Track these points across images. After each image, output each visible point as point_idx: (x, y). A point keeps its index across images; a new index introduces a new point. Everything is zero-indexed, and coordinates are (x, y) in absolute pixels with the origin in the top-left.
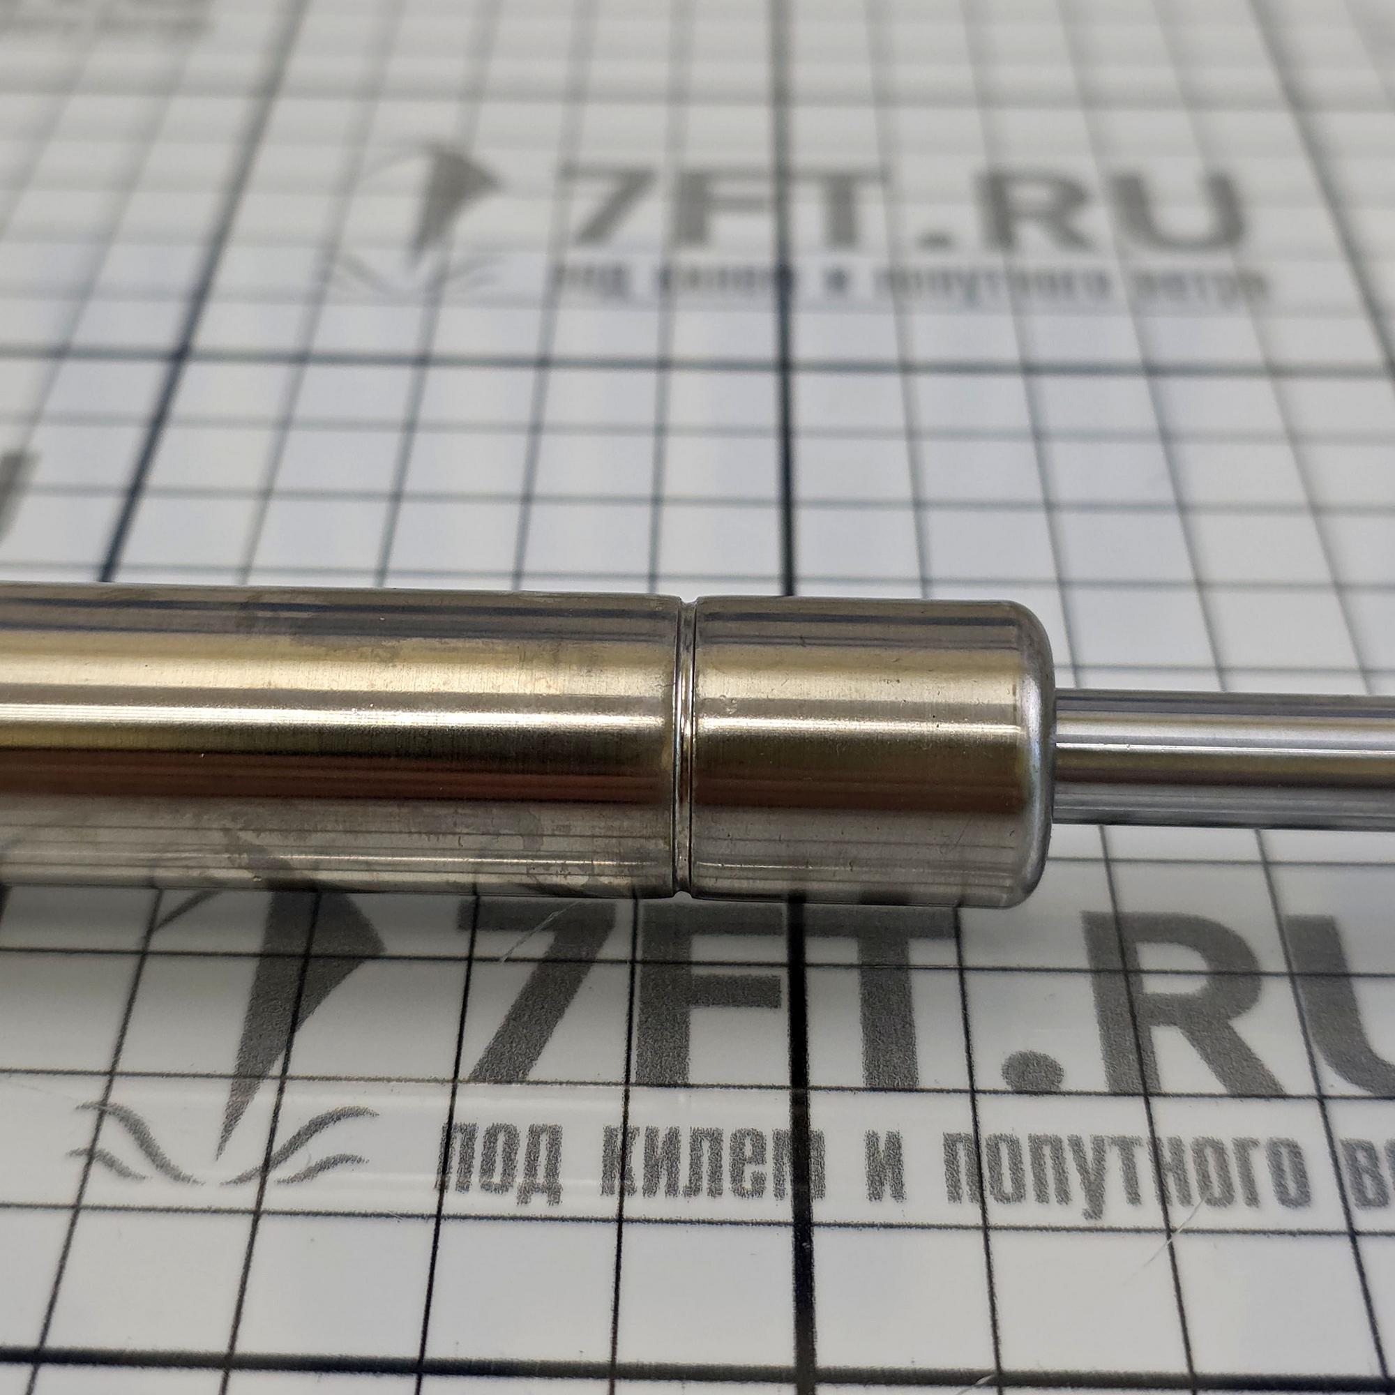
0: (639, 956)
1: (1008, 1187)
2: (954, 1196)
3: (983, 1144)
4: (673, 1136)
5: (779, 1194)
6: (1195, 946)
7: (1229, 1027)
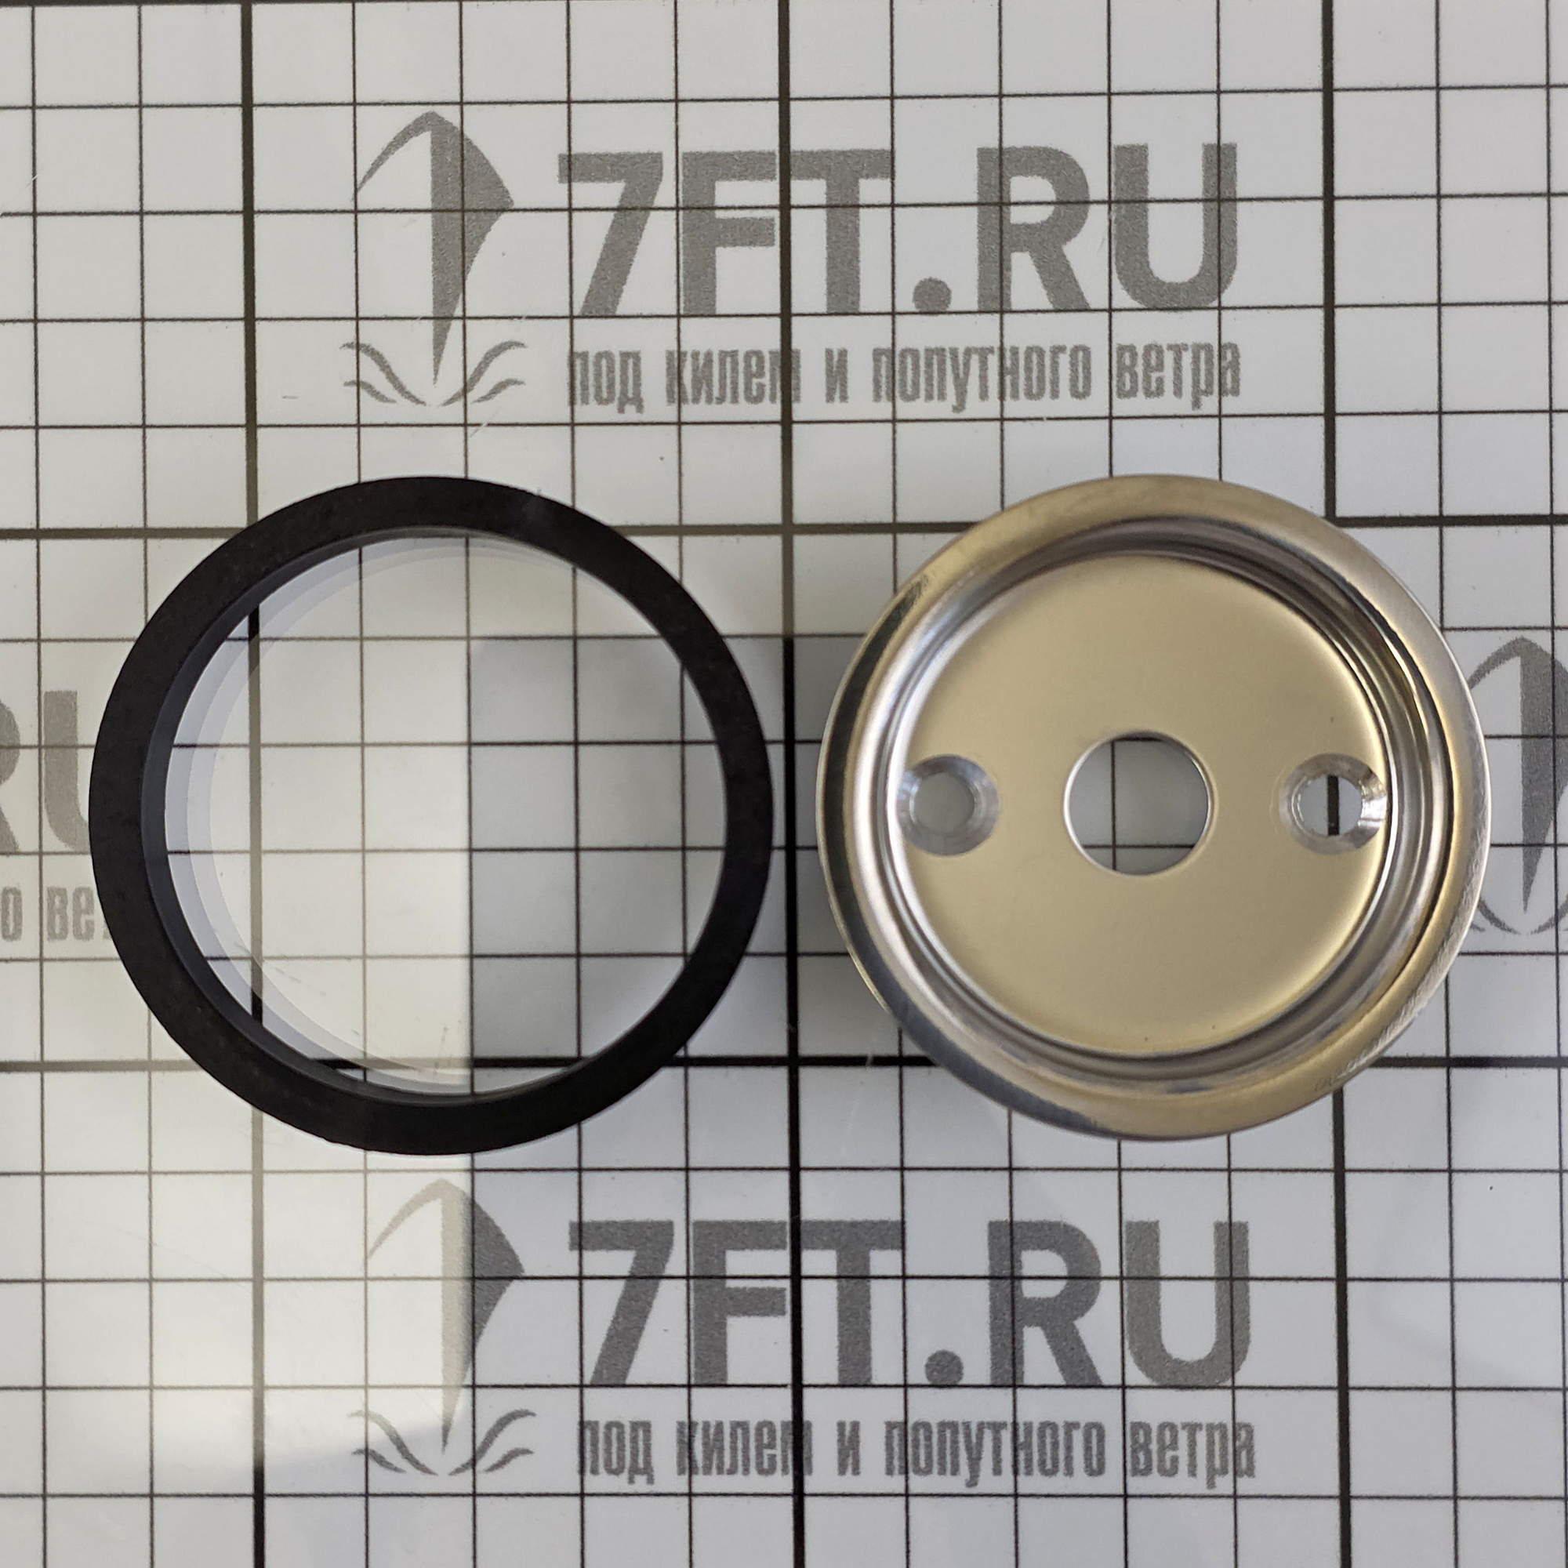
0: (691, 1273)
1: (922, 1464)
2: (889, 1471)
3: (910, 1431)
4: (720, 1425)
5: (785, 1470)
6: (1059, 1252)
7: (1073, 1326)
